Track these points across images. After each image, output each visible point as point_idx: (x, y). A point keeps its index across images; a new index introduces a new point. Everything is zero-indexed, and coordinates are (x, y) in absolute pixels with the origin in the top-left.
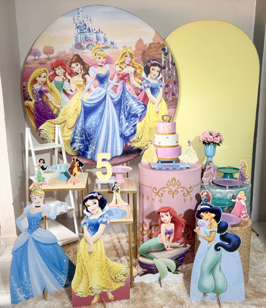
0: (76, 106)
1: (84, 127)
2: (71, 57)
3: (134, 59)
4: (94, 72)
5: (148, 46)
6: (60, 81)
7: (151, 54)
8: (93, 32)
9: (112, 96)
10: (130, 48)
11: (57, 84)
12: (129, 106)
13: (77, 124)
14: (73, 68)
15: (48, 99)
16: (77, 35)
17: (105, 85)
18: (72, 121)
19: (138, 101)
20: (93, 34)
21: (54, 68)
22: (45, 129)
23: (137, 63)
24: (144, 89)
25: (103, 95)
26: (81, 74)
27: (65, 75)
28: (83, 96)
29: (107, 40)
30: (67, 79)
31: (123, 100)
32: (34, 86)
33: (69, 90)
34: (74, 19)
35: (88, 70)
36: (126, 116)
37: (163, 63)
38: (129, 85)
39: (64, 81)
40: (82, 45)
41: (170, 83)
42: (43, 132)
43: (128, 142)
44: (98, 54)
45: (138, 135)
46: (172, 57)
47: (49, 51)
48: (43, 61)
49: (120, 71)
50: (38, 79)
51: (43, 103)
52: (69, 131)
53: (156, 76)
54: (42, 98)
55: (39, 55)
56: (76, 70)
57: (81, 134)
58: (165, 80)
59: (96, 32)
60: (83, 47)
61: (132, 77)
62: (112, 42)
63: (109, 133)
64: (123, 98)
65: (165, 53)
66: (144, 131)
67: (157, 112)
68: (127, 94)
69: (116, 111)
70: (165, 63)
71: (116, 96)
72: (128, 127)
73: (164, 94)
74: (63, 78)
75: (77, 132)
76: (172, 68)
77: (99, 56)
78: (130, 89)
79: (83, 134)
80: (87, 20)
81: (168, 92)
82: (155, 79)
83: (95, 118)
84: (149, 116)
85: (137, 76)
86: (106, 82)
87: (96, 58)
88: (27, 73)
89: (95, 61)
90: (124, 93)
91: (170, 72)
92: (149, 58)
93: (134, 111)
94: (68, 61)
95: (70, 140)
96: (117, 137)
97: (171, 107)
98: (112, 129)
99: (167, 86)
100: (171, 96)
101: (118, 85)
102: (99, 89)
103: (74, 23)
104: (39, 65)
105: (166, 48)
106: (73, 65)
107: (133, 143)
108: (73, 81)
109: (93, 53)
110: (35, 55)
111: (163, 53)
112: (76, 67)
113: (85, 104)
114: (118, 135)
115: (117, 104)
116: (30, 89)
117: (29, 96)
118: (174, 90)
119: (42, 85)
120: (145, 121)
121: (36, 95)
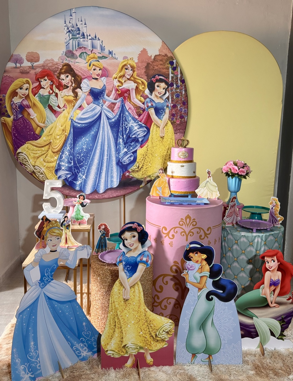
0: (64, 126)
1: (73, 151)
2: (60, 66)
3: (136, 73)
4: (88, 86)
5: (153, 58)
6: (45, 95)
7: (156, 68)
8: (87, 38)
9: (108, 116)
10: (132, 59)
11: (41, 98)
12: (128, 128)
13: (65, 147)
14: (62, 80)
15: (30, 116)
16: (68, 41)
17: (101, 102)
18: (58, 144)
19: (140, 123)
20: (87, 41)
21: (39, 79)
22: (24, 153)
23: (139, 77)
24: (147, 108)
25: (97, 114)
26: (72, 88)
27: (52, 87)
28: (73, 114)
29: (105, 48)
30: (54, 93)
31: (121, 120)
32: (13, 100)
33: (55, 106)
34: (65, 21)
35: (81, 83)
36: (124, 141)
37: (170, 80)
38: (130, 103)
39: (50, 95)
40: (74, 53)
41: (177, 103)
42: (21, 155)
43: (126, 172)
44: (93, 65)
45: (139, 163)
46: (181, 73)
47: (33, 58)
48: (25, 69)
49: (118, 86)
50: (19, 91)
51: (23, 121)
52: (54, 156)
53: (161, 95)
54: (22, 115)
55: (21, 62)
56: (66, 82)
57: (68, 160)
58: (173, 99)
59: (91, 38)
60: (75, 55)
61: (133, 94)
62: (110, 51)
63: (104, 159)
64: (121, 118)
65: (173, 67)
66: (145, 159)
67: (162, 138)
68: (127, 113)
69: (113, 133)
70: (173, 80)
71: (113, 116)
72: (126, 153)
73: (171, 116)
74: (50, 91)
75: (64, 157)
76: (181, 86)
77: (94, 67)
78: (130, 108)
79: (72, 161)
80: (81, 23)
81: (176, 114)
82: (161, 97)
83: (87, 140)
84: (153, 141)
85: (139, 94)
86: (101, 98)
87: (91, 69)
88: (5, 83)
89: (89, 73)
90: (123, 112)
91: (178, 90)
92: (154, 72)
93: (134, 134)
94: (56, 71)
95: (55, 166)
96: (113, 165)
97: (178, 132)
98: (108, 155)
99: (174, 106)
100: (179, 119)
101: (116, 103)
102: (93, 106)
103: (65, 26)
104: (20, 74)
105: (174, 61)
106: (63, 76)
107: (132, 173)
108: (61, 96)
109: (87, 64)
110: (16, 62)
111: (171, 68)
112: (66, 79)
113: (75, 124)
114: (114, 163)
115: (115, 125)
116: (8, 103)
117: (7, 111)
118: (183, 112)
119: (23, 99)
120: (147, 147)
121: (16, 111)
